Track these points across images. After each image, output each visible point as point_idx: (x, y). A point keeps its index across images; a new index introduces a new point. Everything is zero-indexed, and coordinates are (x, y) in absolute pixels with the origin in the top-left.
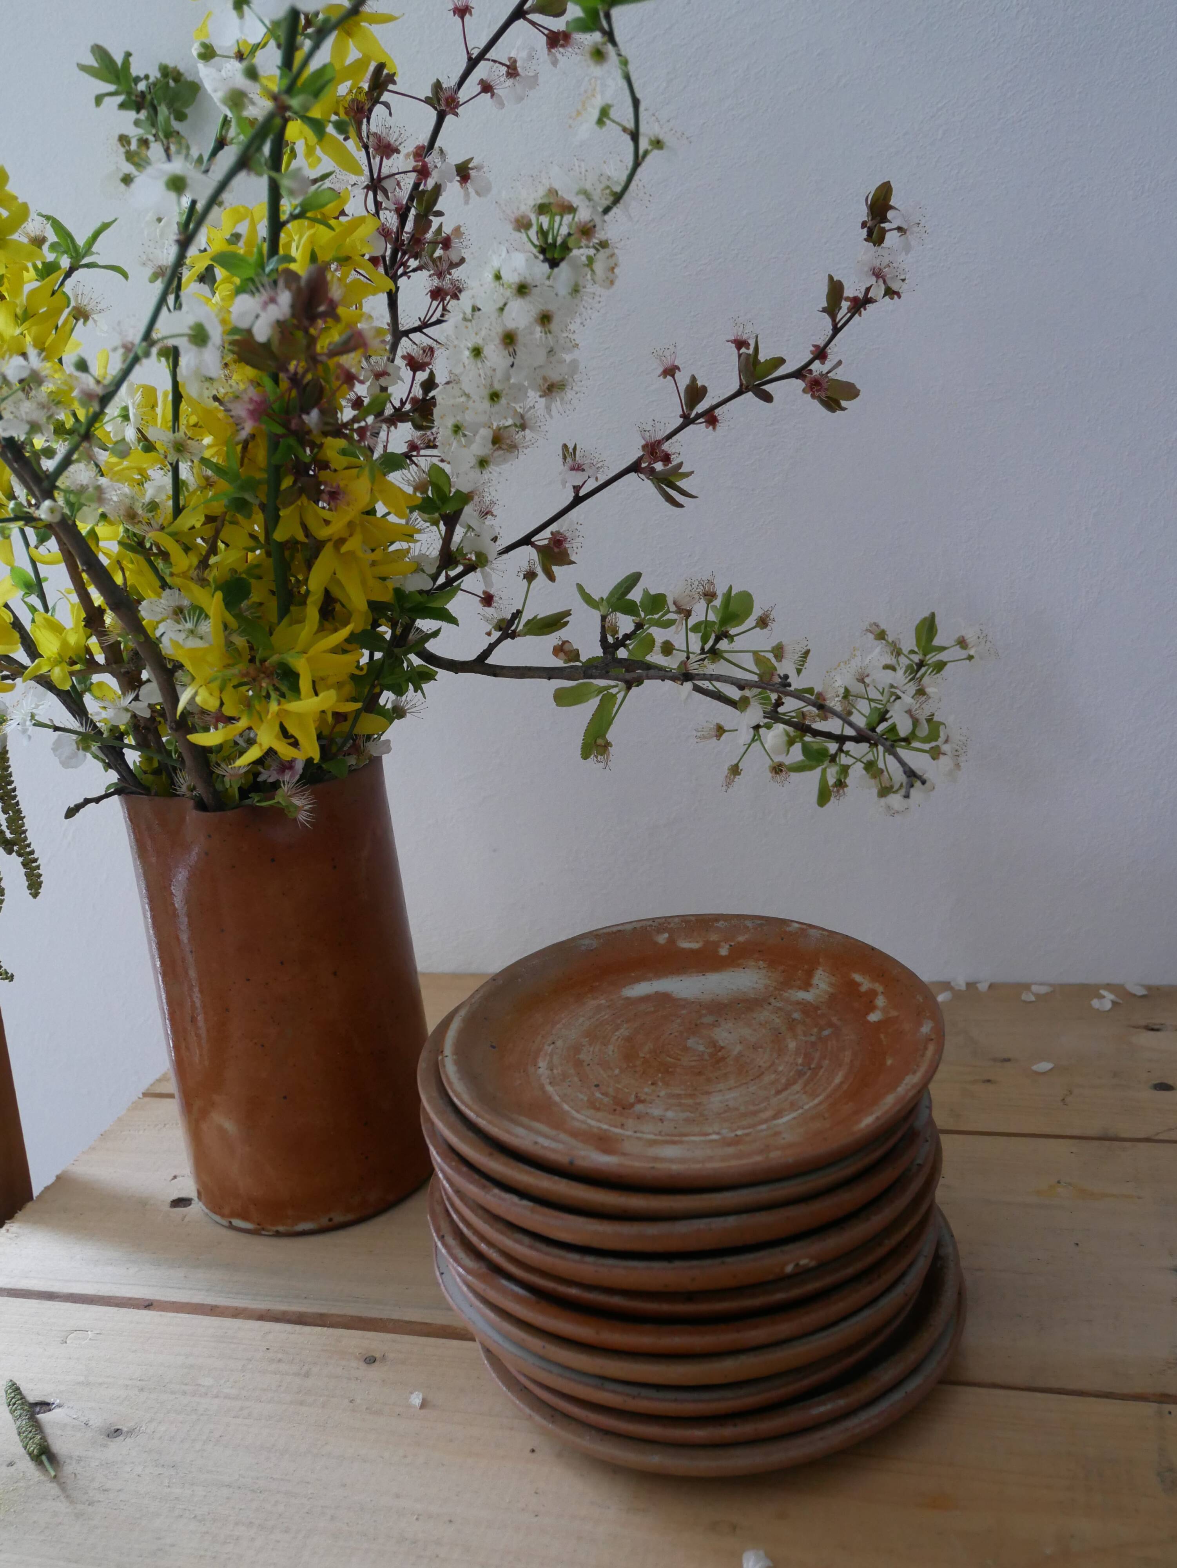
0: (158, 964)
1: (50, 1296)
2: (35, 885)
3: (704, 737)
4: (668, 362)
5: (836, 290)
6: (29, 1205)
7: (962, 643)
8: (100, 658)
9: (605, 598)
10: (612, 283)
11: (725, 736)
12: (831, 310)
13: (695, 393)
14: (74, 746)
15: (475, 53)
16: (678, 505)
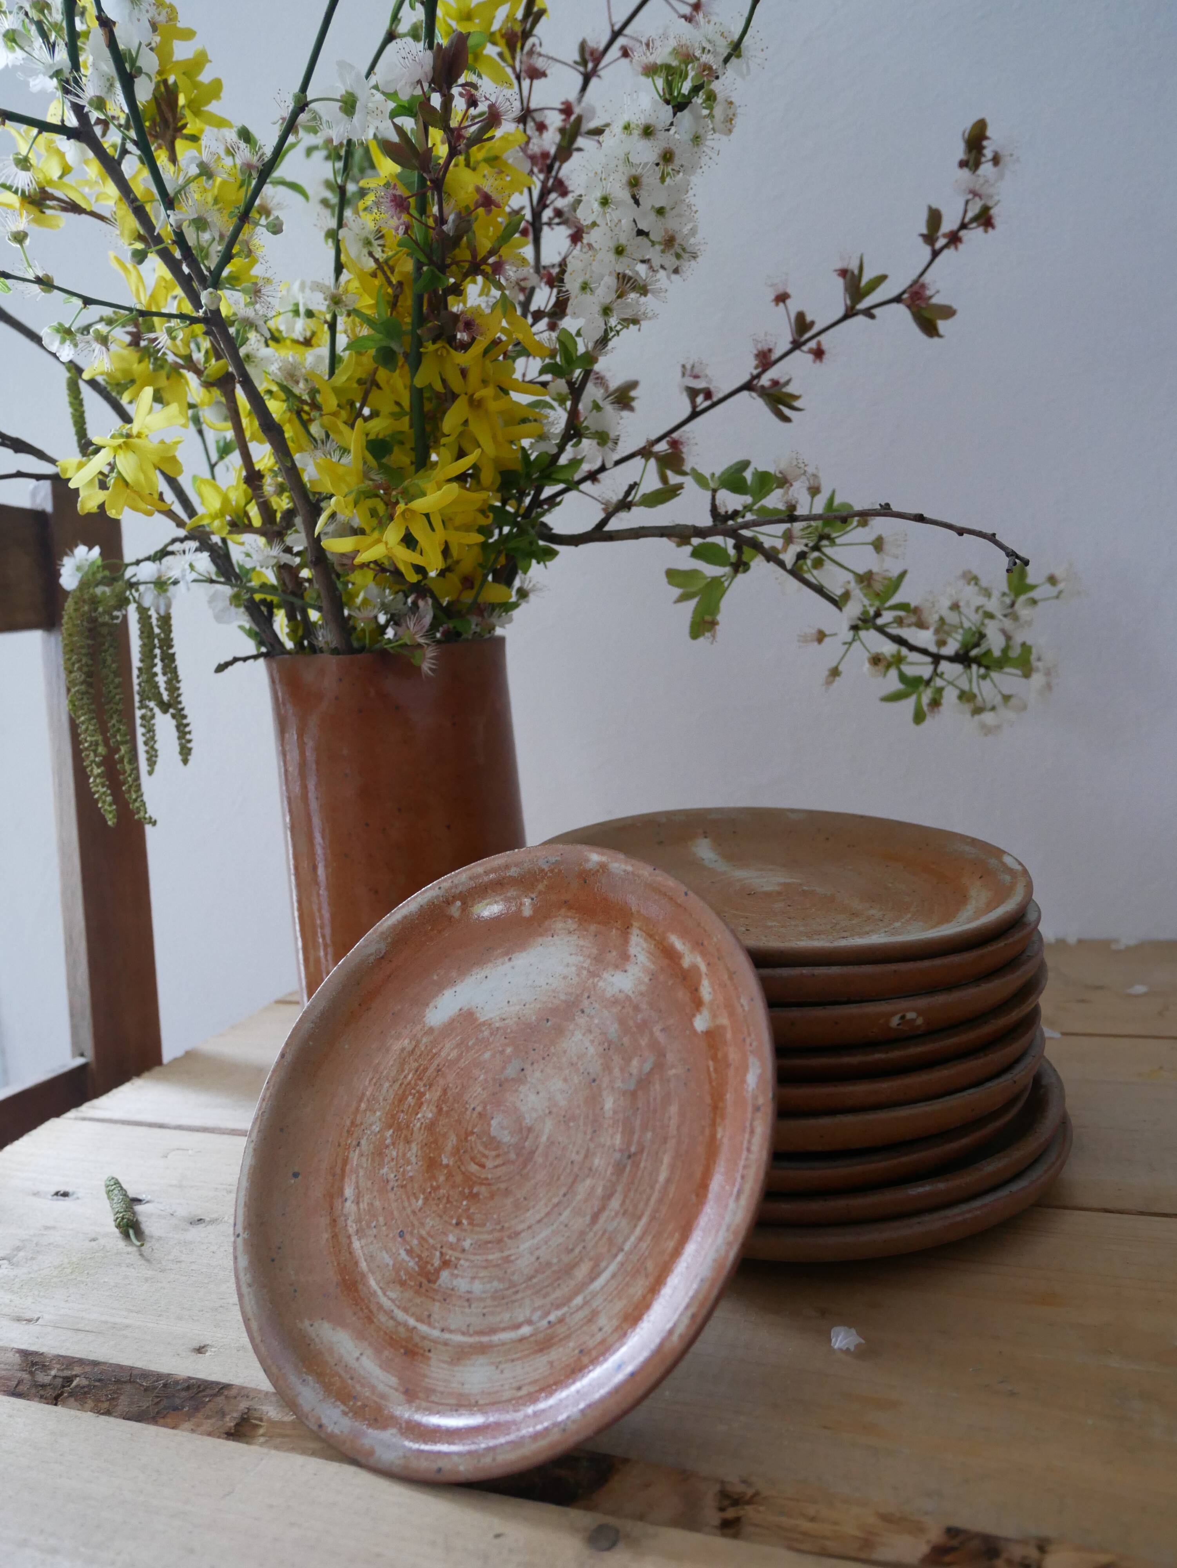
0: (288, 819)
1: (161, 1126)
2: (185, 753)
3: (806, 641)
4: (780, 290)
5: (935, 218)
6: (157, 1070)
7: (1052, 580)
8: (257, 521)
9: (717, 475)
10: (730, 131)
11: (827, 640)
12: (929, 238)
13: (802, 324)
14: (228, 603)
15: (617, 28)
16: (787, 419)
